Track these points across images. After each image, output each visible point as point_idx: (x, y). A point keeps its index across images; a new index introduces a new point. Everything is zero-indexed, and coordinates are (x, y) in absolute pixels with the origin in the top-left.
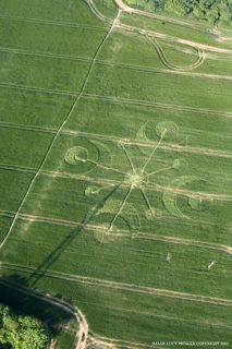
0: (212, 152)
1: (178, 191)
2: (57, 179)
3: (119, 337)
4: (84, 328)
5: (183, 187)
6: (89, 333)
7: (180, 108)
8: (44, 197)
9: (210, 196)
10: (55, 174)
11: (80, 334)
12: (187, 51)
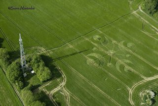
0: (142, 59)
1: (123, 63)
2: (87, 41)
3: (73, 92)
4: (63, 84)
5: (125, 63)
6: (64, 86)
7: (140, 42)
8: (79, 43)
9: (132, 70)
10: (87, 39)
11: (61, 85)
12: (153, 30)
